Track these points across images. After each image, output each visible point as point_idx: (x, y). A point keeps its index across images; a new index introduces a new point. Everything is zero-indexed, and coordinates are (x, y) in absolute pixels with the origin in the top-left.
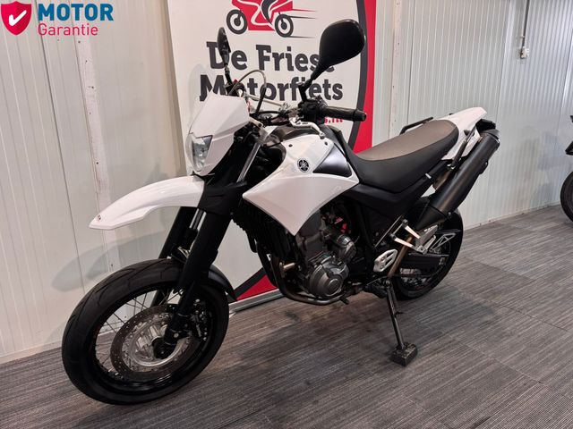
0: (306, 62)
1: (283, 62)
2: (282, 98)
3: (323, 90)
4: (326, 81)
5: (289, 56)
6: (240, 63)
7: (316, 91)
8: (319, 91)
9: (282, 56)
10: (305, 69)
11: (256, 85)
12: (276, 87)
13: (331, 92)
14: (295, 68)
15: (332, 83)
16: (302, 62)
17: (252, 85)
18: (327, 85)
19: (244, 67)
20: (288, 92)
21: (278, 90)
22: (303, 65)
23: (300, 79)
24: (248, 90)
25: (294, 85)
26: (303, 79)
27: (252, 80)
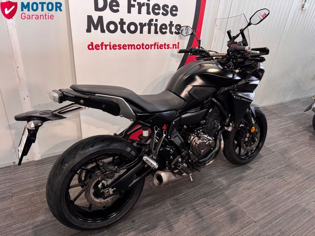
0: (159, 9)
1: (144, 9)
2: (141, 32)
3: (168, 28)
4: (171, 22)
5: (148, 5)
6: (115, 8)
7: (164, 29)
8: (166, 28)
9: (143, 5)
10: (158, 14)
11: (125, 23)
12: (138, 25)
13: (174, 30)
14: (151, 13)
15: (175, 23)
16: (157, 9)
17: (122, 22)
18: (171, 24)
19: (117, 11)
20: (146, 29)
21: (139, 27)
22: (157, 11)
23: (154, 20)
24: (119, 26)
25: (150, 24)
26: (156, 20)
27: (122, 20)
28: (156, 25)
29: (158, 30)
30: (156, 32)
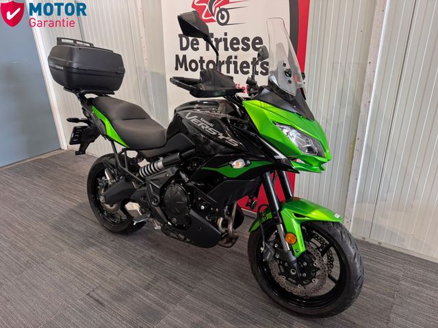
0: (238, 43)
1: (221, 45)
3: (251, 66)
5: (225, 40)
6: (195, 46)
7: (245, 67)
8: (248, 67)
9: (221, 40)
10: (238, 49)
11: (204, 62)
13: (259, 68)
14: (230, 49)
16: (235, 44)
17: (202, 61)
19: (197, 49)
20: (224, 67)
22: (235, 46)
23: (233, 58)
24: (199, 64)
25: (228, 62)
26: (236, 57)
27: (201, 58)
28: (235, 63)
29: (239, 69)
30: (236, 72)
